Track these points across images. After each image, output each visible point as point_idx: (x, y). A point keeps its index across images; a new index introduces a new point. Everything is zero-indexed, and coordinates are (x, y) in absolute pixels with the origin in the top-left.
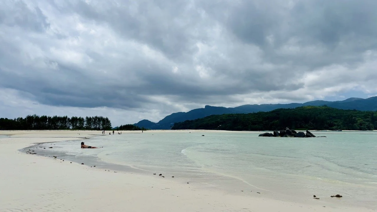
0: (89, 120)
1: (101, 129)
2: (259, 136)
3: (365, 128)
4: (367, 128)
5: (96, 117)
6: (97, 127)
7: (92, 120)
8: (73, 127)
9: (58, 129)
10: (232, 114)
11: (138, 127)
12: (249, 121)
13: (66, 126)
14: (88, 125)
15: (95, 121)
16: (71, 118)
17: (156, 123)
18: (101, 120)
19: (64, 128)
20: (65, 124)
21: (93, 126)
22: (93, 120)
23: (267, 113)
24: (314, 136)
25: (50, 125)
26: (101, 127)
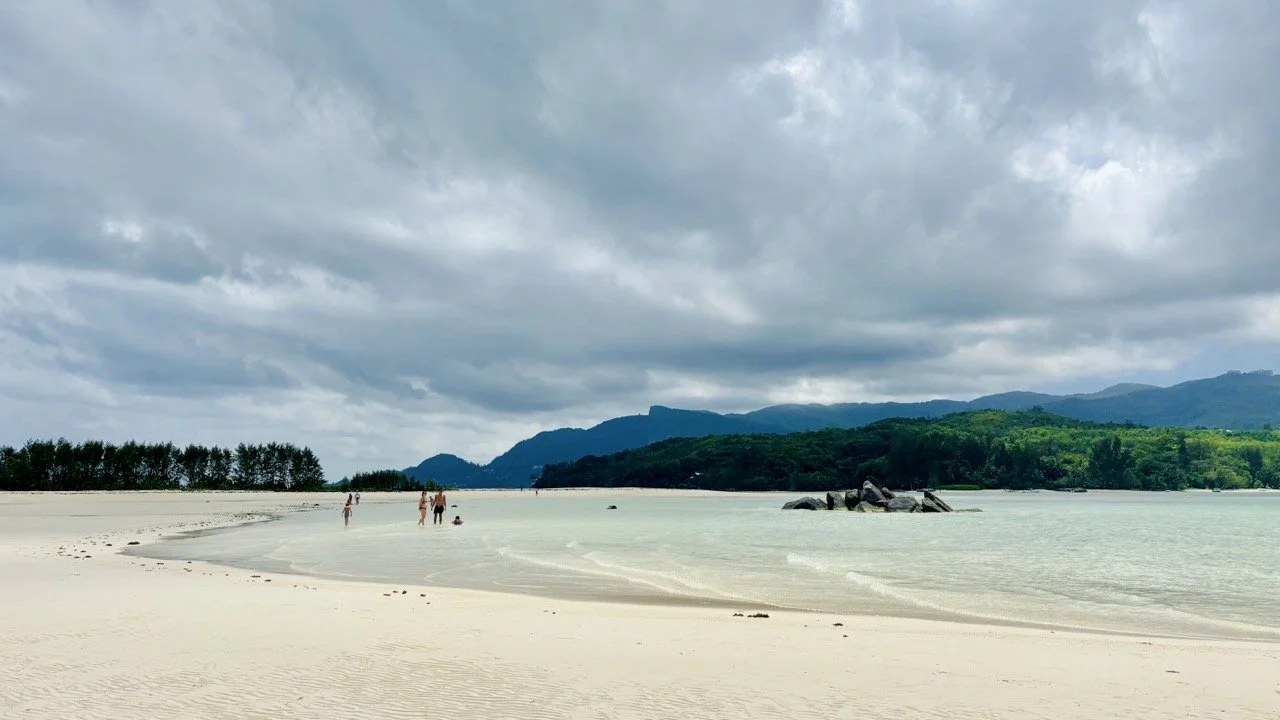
0: (248, 455)
1: (288, 486)
2: (784, 508)
3: (1158, 484)
4: (1165, 481)
5: (272, 447)
6: (275, 478)
7: (259, 457)
8: (191, 480)
9: (138, 487)
10: (736, 436)
11: (412, 480)
12: (792, 461)
13: (165, 477)
14: (243, 475)
15: (270, 459)
16: (183, 451)
17: (482, 464)
18: (289, 456)
19: (160, 482)
20: (162, 471)
21: (259, 476)
22: (262, 456)
23: (850, 433)
24: (946, 509)
25: (111, 472)
26: (289, 479)
